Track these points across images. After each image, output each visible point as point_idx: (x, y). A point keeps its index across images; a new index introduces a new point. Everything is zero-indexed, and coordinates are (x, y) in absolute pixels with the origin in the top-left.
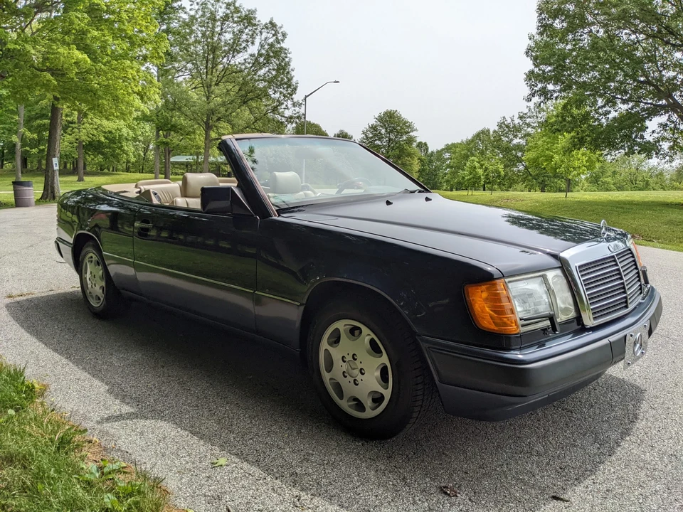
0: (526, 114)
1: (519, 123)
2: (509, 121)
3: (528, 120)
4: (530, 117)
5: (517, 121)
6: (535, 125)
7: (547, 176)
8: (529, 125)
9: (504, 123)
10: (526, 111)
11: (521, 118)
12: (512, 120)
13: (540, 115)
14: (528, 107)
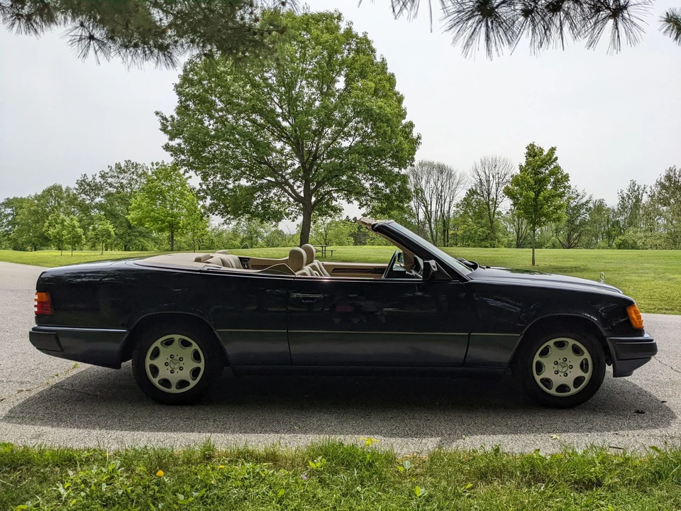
0: (107, 173)
1: (100, 182)
2: (90, 179)
3: (110, 180)
4: (112, 177)
5: (98, 180)
6: (117, 185)
7: (134, 235)
8: (111, 185)
9: (84, 181)
10: (107, 170)
11: (103, 176)
12: (94, 179)
13: (122, 176)
14: (109, 166)
